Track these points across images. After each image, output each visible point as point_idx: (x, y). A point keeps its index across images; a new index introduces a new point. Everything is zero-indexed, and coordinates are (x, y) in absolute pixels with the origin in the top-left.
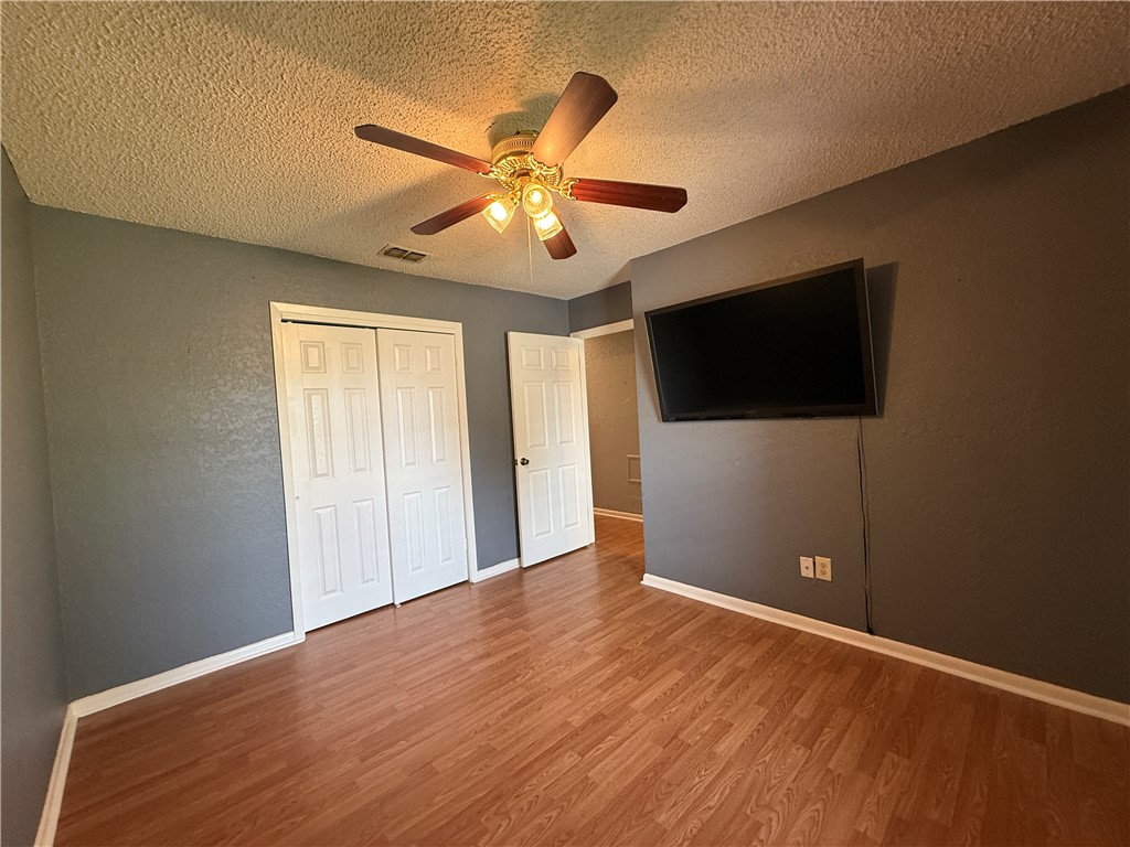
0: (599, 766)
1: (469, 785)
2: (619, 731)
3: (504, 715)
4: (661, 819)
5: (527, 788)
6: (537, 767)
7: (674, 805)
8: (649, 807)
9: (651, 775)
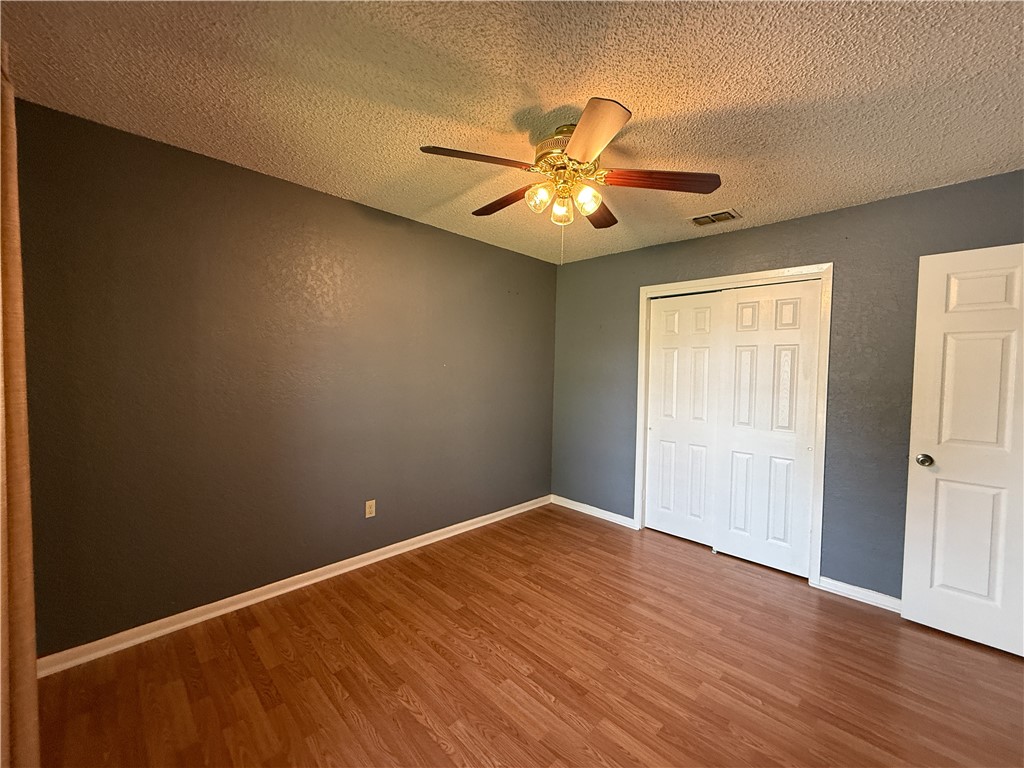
0: (516, 686)
1: (504, 619)
2: (561, 705)
3: (574, 629)
4: (460, 724)
5: (498, 646)
6: (518, 650)
7: (470, 736)
8: (472, 717)
9: (506, 724)
